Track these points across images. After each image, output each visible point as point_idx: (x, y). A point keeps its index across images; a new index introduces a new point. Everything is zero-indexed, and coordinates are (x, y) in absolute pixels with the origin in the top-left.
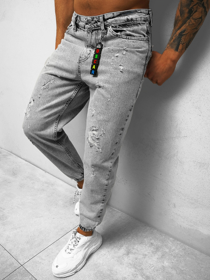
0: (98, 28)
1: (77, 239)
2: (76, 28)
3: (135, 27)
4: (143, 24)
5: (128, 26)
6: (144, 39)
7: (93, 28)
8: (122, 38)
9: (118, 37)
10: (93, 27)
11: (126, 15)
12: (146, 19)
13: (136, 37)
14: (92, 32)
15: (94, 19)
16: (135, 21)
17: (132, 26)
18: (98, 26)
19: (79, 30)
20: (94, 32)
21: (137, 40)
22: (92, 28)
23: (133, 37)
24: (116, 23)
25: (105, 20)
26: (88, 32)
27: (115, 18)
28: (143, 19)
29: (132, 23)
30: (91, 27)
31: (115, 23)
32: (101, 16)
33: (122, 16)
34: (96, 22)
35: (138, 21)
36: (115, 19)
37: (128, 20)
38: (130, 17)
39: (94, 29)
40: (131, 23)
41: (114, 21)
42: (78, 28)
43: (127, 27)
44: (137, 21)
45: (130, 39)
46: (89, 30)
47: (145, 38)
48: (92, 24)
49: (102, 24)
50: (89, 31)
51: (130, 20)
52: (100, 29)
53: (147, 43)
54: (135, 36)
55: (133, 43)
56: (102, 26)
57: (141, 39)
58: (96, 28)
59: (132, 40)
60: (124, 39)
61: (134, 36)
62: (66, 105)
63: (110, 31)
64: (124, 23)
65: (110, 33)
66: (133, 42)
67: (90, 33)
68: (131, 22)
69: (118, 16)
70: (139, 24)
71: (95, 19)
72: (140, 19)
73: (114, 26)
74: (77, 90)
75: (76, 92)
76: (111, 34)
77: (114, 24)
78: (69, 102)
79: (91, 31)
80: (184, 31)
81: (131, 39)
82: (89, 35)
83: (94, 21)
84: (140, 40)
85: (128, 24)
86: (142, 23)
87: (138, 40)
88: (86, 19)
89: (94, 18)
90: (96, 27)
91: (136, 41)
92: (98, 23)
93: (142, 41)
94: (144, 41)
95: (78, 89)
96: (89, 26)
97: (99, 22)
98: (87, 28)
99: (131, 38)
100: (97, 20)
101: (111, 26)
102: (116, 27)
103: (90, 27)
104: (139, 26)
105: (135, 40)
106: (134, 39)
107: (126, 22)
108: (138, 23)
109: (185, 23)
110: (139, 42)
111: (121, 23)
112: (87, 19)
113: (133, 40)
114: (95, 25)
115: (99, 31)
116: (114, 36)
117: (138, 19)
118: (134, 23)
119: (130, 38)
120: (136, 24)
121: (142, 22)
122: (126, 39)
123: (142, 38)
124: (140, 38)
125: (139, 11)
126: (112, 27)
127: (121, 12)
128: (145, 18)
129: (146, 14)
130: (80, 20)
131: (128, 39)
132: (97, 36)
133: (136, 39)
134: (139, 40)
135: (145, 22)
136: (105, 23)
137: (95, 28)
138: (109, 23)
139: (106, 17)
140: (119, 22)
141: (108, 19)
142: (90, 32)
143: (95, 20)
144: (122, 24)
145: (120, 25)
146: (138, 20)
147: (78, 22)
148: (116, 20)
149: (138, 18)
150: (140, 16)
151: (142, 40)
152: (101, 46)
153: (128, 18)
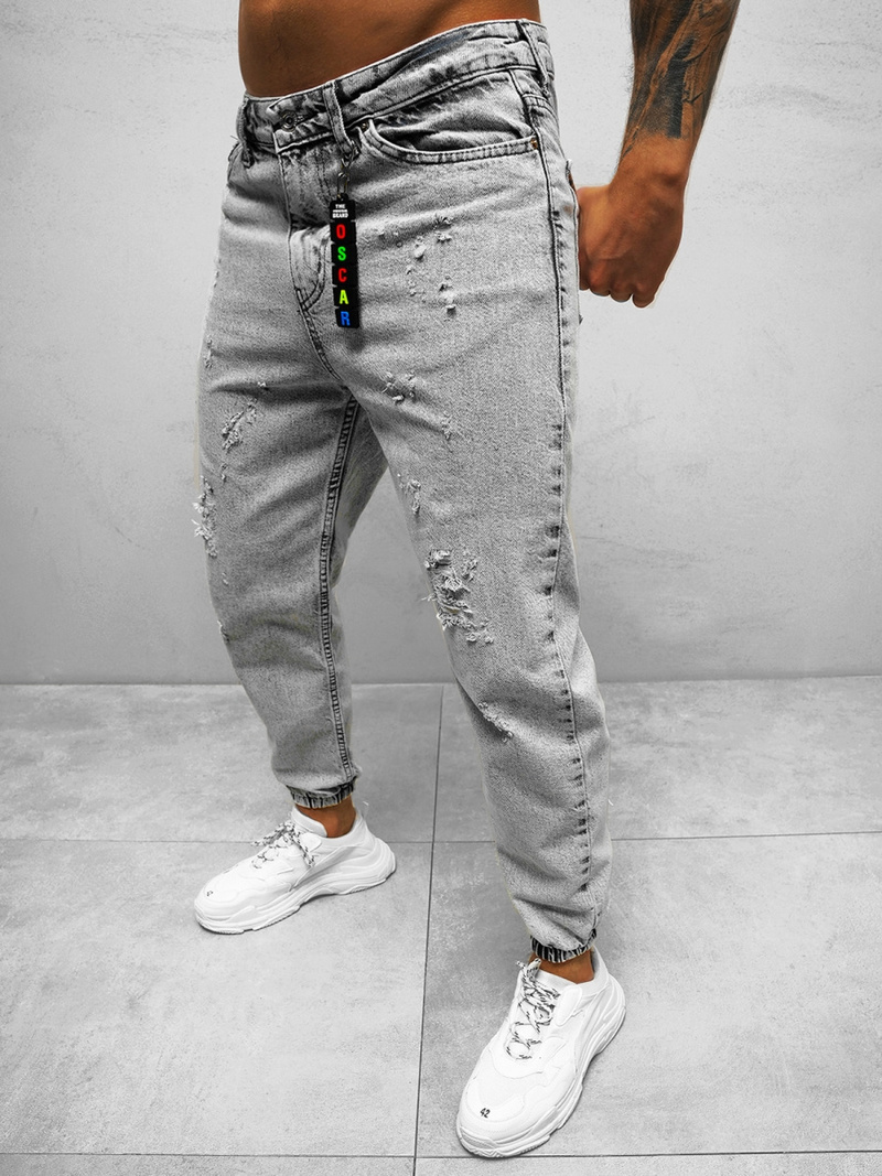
0: (320, 136)
1: (547, 999)
2: (250, 152)
3: (466, 104)
4: (501, 80)
5: (440, 103)
6: (517, 145)
7: (304, 138)
8: (423, 163)
9: (408, 162)
10: (304, 134)
11: (426, 58)
12: (509, 60)
13: (481, 145)
14: (299, 156)
15: (304, 104)
16: (463, 75)
17: (457, 101)
18: (321, 129)
19: (258, 157)
20: (309, 153)
21: (485, 157)
22: (297, 141)
23: (465, 150)
24: (390, 102)
25: (345, 99)
26: (285, 157)
27: (384, 85)
28: (494, 62)
29: (454, 86)
30: (294, 138)
31: (386, 103)
32: (328, 87)
33: (409, 67)
34: (312, 113)
35: (475, 75)
36: (382, 90)
37: (436, 78)
38: (442, 63)
39: (304, 142)
40: (450, 87)
41: (381, 97)
42: (257, 151)
43: (435, 108)
44: (471, 73)
45: (458, 161)
46: (286, 150)
47: (519, 141)
48: (298, 124)
49: (335, 118)
50: (289, 153)
51: (444, 73)
52: (332, 140)
53: (534, 157)
54: (474, 143)
55: (473, 175)
56: (336, 127)
57: (501, 151)
58: (313, 136)
59: (464, 163)
60: (433, 168)
61: (472, 146)
62: (331, 495)
63: (369, 142)
64: (421, 96)
65: (373, 148)
66: (470, 168)
67: (293, 161)
68: (449, 84)
69: (394, 71)
70: (484, 83)
71: (308, 102)
72: (483, 64)
73: (382, 118)
74: (346, 432)
75: (345, 443)
76: (379, 152)
77: (383, 110)
78: (336, 482)
79: (297, 151)
80: (688, 47)
81: (462, 160)
82: (290, 167)
83: (305, 112)
84: (500, 156)
85: (439, 97)
86: (493, 80)
87: (490, 156)
88: (272, 108)
89: (303, 98)
90: (313, 131)
91: (479, 161)
92: (320, 115)
93: (510, 157)
94: (515, 153)
95: (349, 428)
96: (286, 134)
97: (323, 109)
98: (281, 144)
99: (460, 156)
100: (316, 106)
101: (371, 122)
102: (392, 121)
103: (291, 136)
104: (482, 93)
105: (475, 162)
106: (471, 156)
107: (430, 87)
108: (476, 80)
109: (684, 15)
110: (494, 163)
111: (410, 98)
112: (276, 108)
113: (470, 163)
114: (309, 126)
115: (328, 147)
116: (388, 159)
117: (474, 66)
118: (461, 85)
119: (454, 157)
120: (471, 87)
121: (491, 75)
122: (440, 163)
123: (506, 146)
124: (497, 145)
125: (478, 32)
126: (377, 123)
127: (407, 50)
128: (504, 57)
129: (507, 40)
130: (258, 117)
131: (450, 161)
132: (321, 167)
133: (481, 154)
134: (493, 154)
135: (507, 74)
136: (347, 110)
137: (311, 139)
138: (364, 110)
139: (348, 88)
140: (402, 96)
141: (356, 94)
142: (292, 155)
143: (307, 107)
144: (415, 99)
145: (407, 106)
146: (475, 71)
147: (252, 128)
148: (390, 92)
149: (473, 60)
150: (484, 52)
151: (506, 154)
152: (346, 208)
153: (433, 70)
